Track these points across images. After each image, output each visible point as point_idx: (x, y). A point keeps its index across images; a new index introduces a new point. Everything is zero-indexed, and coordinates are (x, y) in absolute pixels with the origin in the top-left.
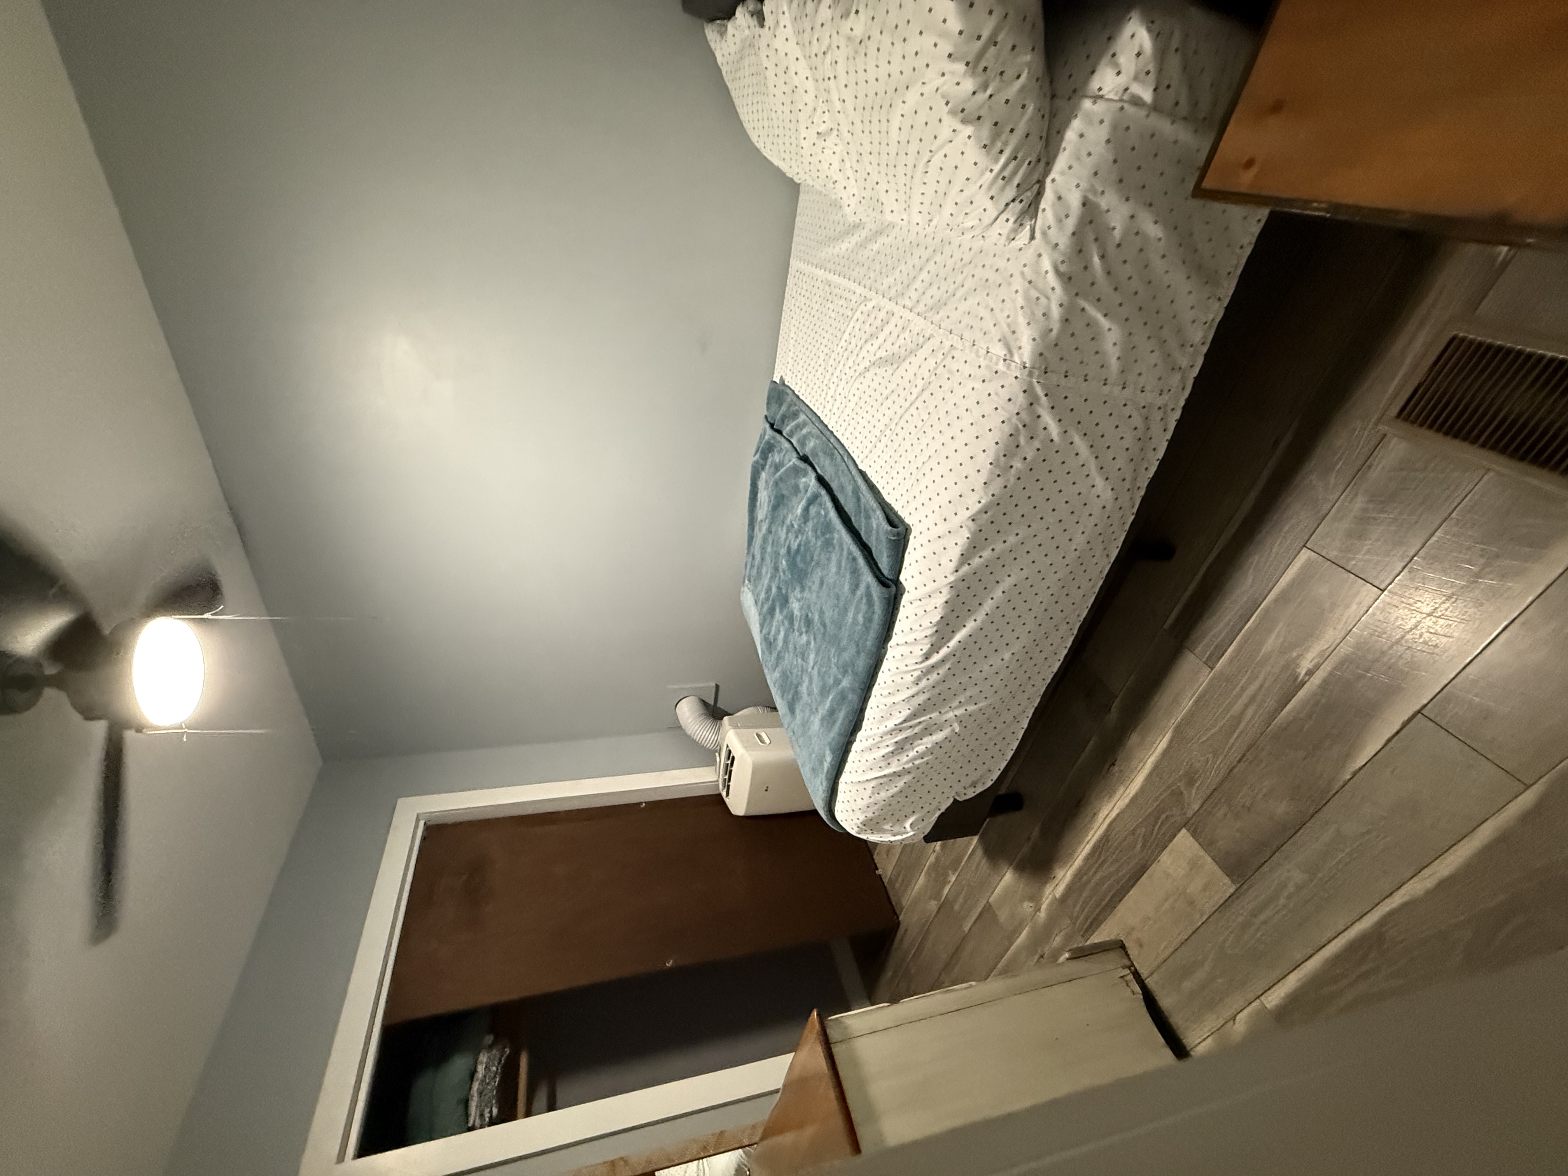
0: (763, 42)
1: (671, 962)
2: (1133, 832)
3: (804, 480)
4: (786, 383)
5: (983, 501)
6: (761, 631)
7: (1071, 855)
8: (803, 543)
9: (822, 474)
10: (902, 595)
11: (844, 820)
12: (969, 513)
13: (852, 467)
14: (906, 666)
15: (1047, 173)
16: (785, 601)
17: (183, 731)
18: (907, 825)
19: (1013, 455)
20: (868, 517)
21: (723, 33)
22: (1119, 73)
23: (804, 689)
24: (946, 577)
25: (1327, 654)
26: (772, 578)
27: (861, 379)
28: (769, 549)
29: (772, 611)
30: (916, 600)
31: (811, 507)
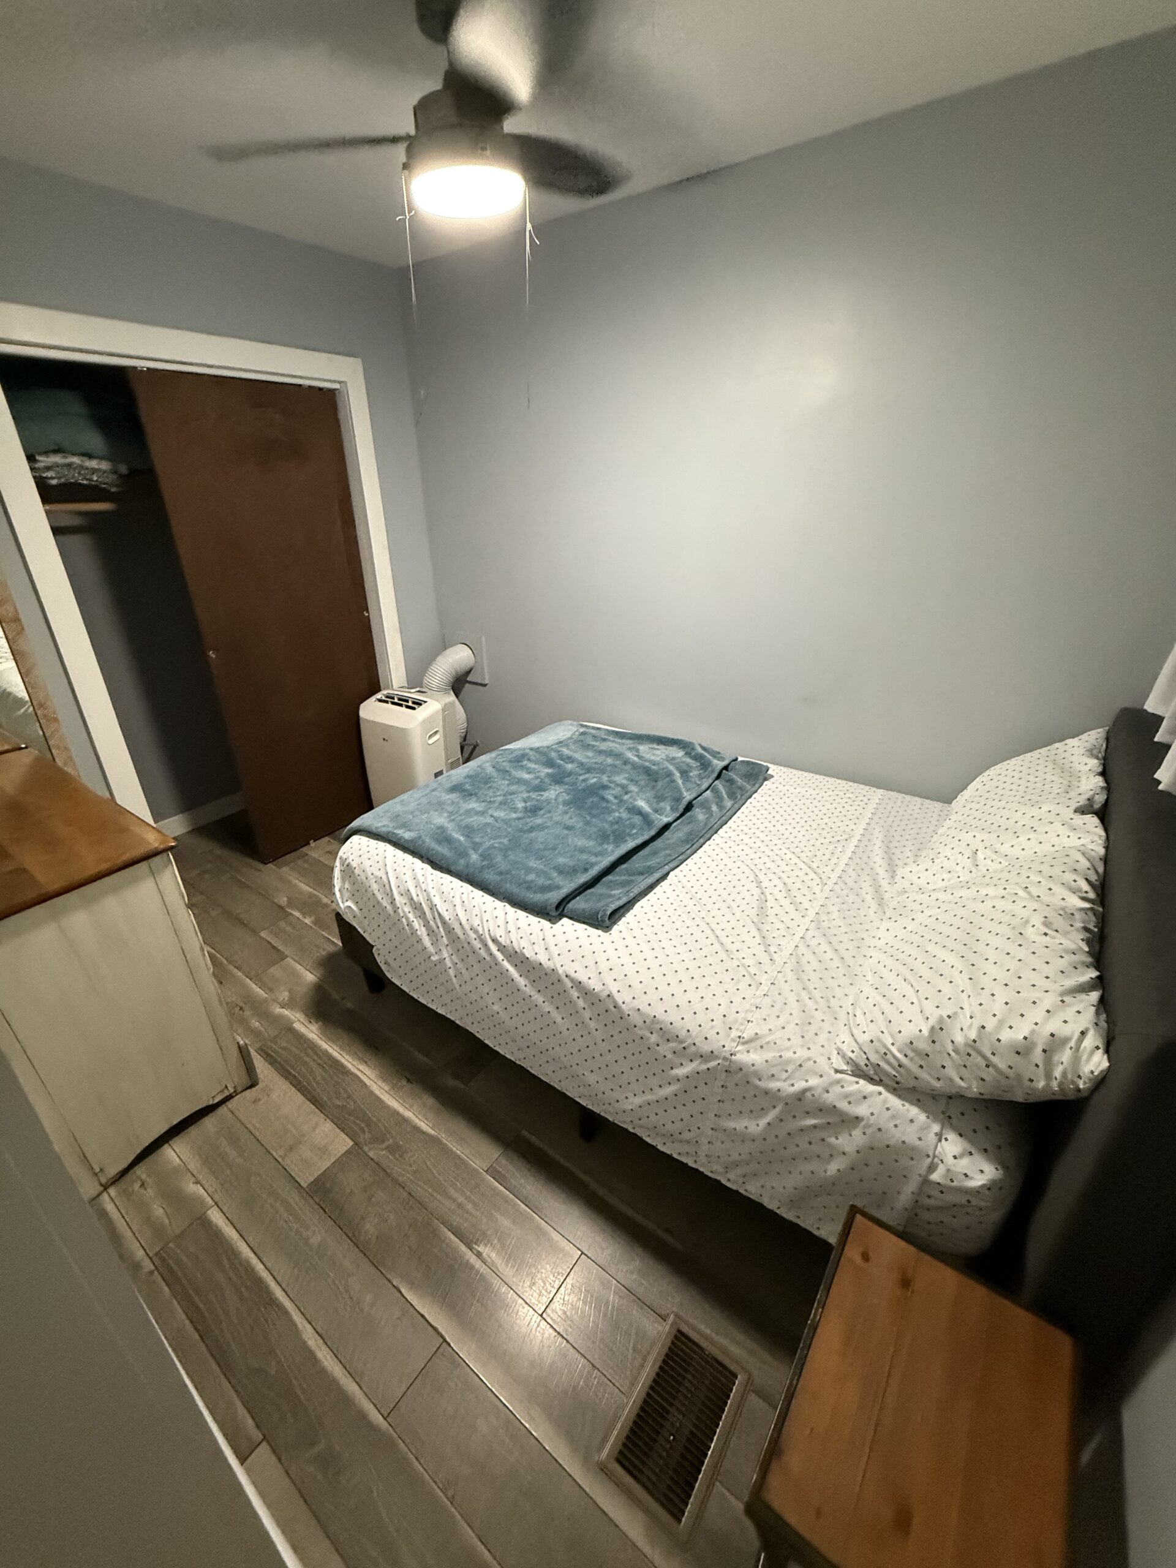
0: (1060, 809)
1: (214, 656)
2: (349, 1097)
3: (668, 808)
4: (766, 783)
5: (624, 1006)
6: (531, 749)
7: (330, 1039)
8: (609, 805)
9: (671, 828)
10: (550, 920)
11: (351, 845)
12: (614, 992)
13: (671, 865)
14: (487, 921)
15: (887, 1087)
16: (558, 779)
17: (407, 214)
18: (349, 903)
19: (662, 1037)
20: (623, 884)
21: (1091, 753)
22: (955, 1157)
23: (474, 805)
24: (562, 966)
25: (493, 1269)
26: (581, 764)
27: (752, 878)
28: (609, 761)
29: (550, 763)
30: (544, 935)
31: (641, 818)
